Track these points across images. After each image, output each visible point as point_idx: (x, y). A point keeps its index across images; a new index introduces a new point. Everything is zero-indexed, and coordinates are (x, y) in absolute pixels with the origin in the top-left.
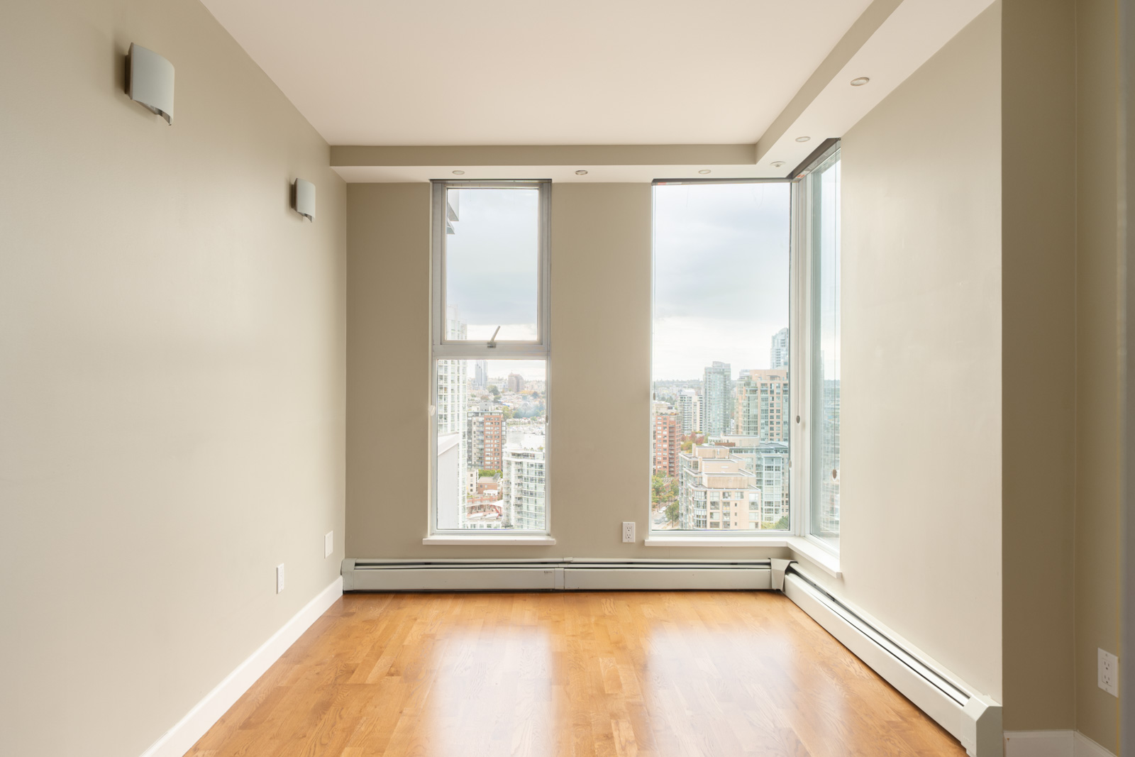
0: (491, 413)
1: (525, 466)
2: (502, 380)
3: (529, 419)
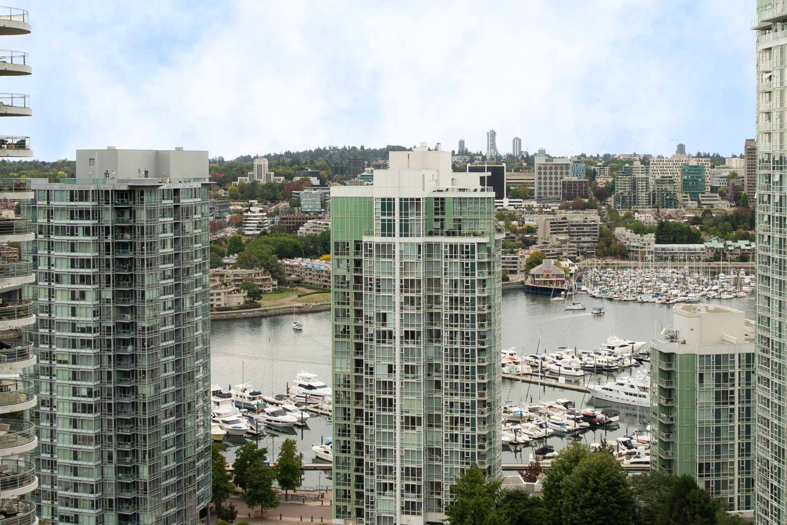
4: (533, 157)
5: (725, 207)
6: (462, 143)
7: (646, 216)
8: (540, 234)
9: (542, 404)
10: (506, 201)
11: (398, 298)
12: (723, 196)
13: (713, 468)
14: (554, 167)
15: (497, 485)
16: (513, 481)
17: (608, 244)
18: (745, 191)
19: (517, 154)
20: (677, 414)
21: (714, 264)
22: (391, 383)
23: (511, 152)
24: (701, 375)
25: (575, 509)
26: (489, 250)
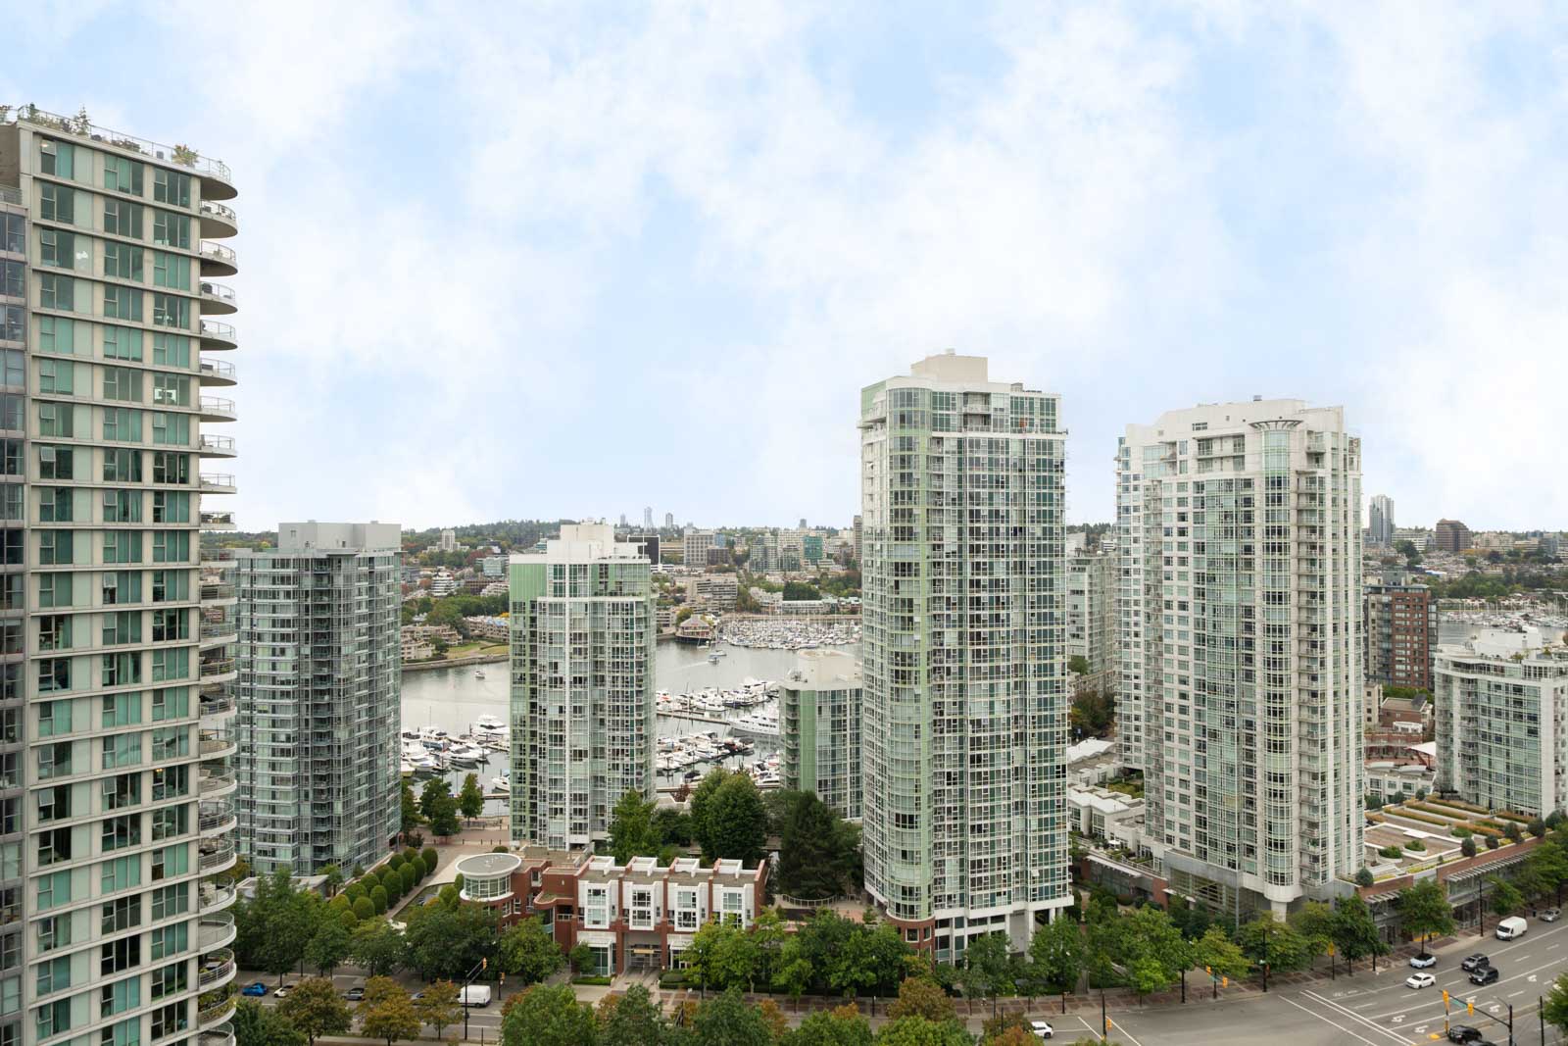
0: (1406, 589)
1: (1482, 689)
2: (1423, 530)
3: (1483, 601)
4: (682, 530)
5: (838, 570)
6: (623, 518)
7: (775, 578)
8: (688, 593)
9: (690, 736)
10: (660, 566)
11: (568, 648)
12: (837, 561)
13: (829, 783)
14: (700, 538)
15: (652, 806)
16: (665, 802)
17: (745, 601)
18: (854, 558)
19: (669, 526)
20: (801, 741)
21: (830, 616)
22: (561, 722)
23: (664, 525)
24: (820, 708)
25: (718, 824)
26: (645, 607)
